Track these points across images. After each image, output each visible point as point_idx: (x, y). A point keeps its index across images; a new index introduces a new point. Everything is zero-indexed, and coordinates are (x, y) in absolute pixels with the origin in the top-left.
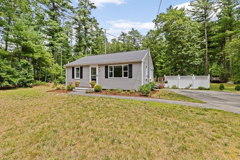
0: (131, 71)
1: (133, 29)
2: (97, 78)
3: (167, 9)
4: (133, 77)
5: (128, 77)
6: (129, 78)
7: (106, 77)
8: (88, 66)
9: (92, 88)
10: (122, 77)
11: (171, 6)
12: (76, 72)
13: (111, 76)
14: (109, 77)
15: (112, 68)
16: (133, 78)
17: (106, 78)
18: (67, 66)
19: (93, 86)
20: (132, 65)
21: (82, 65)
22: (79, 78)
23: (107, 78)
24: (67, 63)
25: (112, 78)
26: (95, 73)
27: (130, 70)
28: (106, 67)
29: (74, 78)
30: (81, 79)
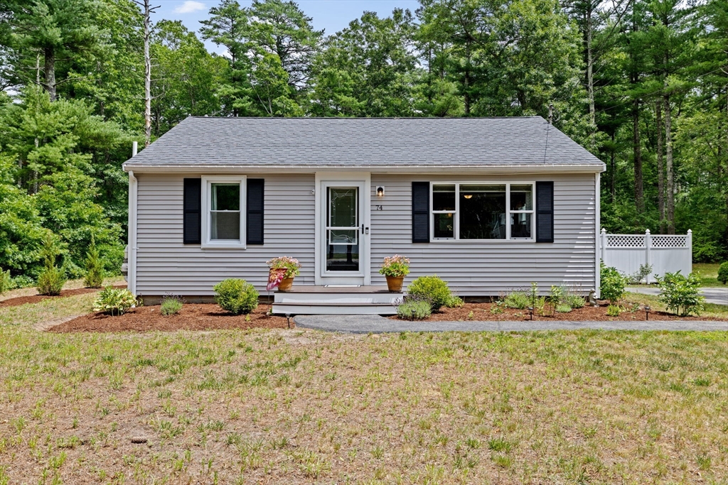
0: (546, 213)
2: (365, 245)
4: (555, 237)
5: (534, 240)
6: (539, 241)
7: (420, 237)
8: (305, 178)
9: (391, 291)
10: (505, 238)
12: (210, 210)
14: (432, 239)
15: (454, 194)
16: (555, 241)
17: (415, 240)
18: (140, 171)
20: (550, 185)
21: (259, 172)
22: (242, 242)
23: (427, 241)
24: (130, 156)
25: (450, 240)
26: (344, 216)
27: (545, 207)
28: (420, 189)
29: (198, 242)
30: (255, 249)
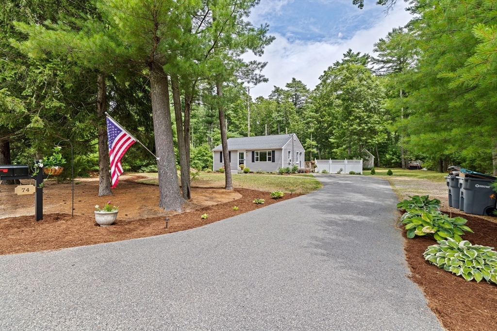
1: (294, 79)
2: (245, 162)
3: (344, 55)
6: (272, 162)
7: (253, 161)
8: (236, 151)
9: (241, 170)
10: (267, 161)
11: (350, 50)
13: (257, 160)
14: (255, 161)
15: (258, 153)
16: (275, 162)
19: (242, 168)
20: (274, 151)
25: (258, 162)
26: (242, 158)
27: (273, 155)
28: (253, 152)
